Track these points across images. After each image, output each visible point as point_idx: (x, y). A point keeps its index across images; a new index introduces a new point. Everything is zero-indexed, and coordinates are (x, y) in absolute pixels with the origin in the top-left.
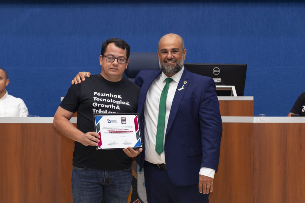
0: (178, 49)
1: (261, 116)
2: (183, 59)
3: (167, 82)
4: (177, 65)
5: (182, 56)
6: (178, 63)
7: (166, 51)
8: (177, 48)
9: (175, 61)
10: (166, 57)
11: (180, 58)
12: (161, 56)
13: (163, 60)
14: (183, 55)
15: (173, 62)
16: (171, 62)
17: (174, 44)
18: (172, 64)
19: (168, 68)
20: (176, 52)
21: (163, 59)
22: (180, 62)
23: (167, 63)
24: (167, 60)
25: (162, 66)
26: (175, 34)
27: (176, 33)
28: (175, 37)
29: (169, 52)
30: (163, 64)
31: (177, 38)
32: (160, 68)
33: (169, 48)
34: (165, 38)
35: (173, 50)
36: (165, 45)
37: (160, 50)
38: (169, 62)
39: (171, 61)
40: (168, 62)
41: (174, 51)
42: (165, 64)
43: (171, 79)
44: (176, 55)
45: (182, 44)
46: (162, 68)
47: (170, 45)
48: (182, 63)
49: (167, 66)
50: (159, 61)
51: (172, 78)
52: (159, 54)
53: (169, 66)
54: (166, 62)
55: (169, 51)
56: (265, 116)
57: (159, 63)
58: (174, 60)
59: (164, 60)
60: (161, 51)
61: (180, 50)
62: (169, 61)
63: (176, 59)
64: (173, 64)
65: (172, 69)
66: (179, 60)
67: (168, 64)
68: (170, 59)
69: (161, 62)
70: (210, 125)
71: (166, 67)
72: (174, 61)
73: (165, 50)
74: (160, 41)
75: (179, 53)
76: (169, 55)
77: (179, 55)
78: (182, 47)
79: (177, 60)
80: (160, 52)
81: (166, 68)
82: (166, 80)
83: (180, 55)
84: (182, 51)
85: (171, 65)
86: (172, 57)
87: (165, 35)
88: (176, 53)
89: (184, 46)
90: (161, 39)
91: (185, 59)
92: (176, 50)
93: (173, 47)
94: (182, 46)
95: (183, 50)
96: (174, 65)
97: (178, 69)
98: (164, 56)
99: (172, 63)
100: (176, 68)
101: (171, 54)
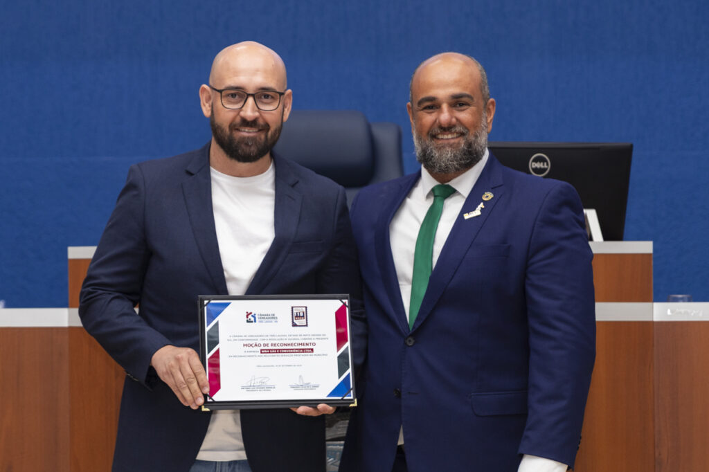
0: (468, 96)
1: (676, 300)
2: (487, 127)
3: (435, 196)
4: (470, 145)
5: (484, 120)
6: (472, 138)
7: (433, 105)
8: (467, 92)
9: (462, 134)
10: (435, 121)
11: (475, 125)
12: (419, 120)
13: (425, 133)
14: (485, 114)
15: (455, 135)
16: (450, 136)
17: (457, 83)
18: (452, 141)
19: (441, 155)
20: (465, 107)
21: (426, 129)
22: (476, 136)
23: (438, 139)
24: (439, 132)
25: (424, 151)
26: (460, 55)
27: (464, 53)
28: (461, 62)
29: (445, 107)
30: (428, 142)
31: (466, 64)
32: (417, 155)
33: (442, 93)
34: (431, 65)
35: (455, 100)
36: (431, 86)
37: (417, 102)
38: (445, 137)
39: (451, 133)
40: (440, 137)
41: (458, 102)
42: (432, 144)
43: (449, 187)
44: (465, 116)
45: (483, 81)
46: (424, 155)
47: (446, 85)
48: (483, 139)
49: (439, 148)
50: (415, 137)
51: (453, 184)
52: (413, 114)
53: (444, 147)
54: (434, 137)
55: (443, 102)
56: (690, 300)
57: (413, 142)
58: (459, 129)
59: (428, 133)
60: (420, 103)
61: (475, 100)
62: (444, 134)
63: (466, 128)
64: (456, 141)
65: (455, 156)
66: (472, 131)
67: (440, 142)
68: (447, 129)
69: (419, 138)
70: (554, 328)
71: (434, 151)
72: (457, 133)
73: (432, 99)
74: (415, 77)
75: (473, 108)
76: (445, 116)
77: (473, 114)
78: (481, 91)
79: (469, 130)
80: (416, 106)
81: (436, 154)
82: (433, 190)
83: (478, 115)
84: (482, 103)
85: (451, 146)
86: (454, 120)
87: (430, 57)
88: (463, 108)
89: (489, 88)
90: (418, 70)
91: (490, 127)
92: (465, 99)
93: (456, 90)
94: (482, 89)
95: (486, 100)
96: (459, 143)
97: (470, 158)
98: (428, 118)
99: (452, 138)
100: (465, 154)
101: (450, 112)
